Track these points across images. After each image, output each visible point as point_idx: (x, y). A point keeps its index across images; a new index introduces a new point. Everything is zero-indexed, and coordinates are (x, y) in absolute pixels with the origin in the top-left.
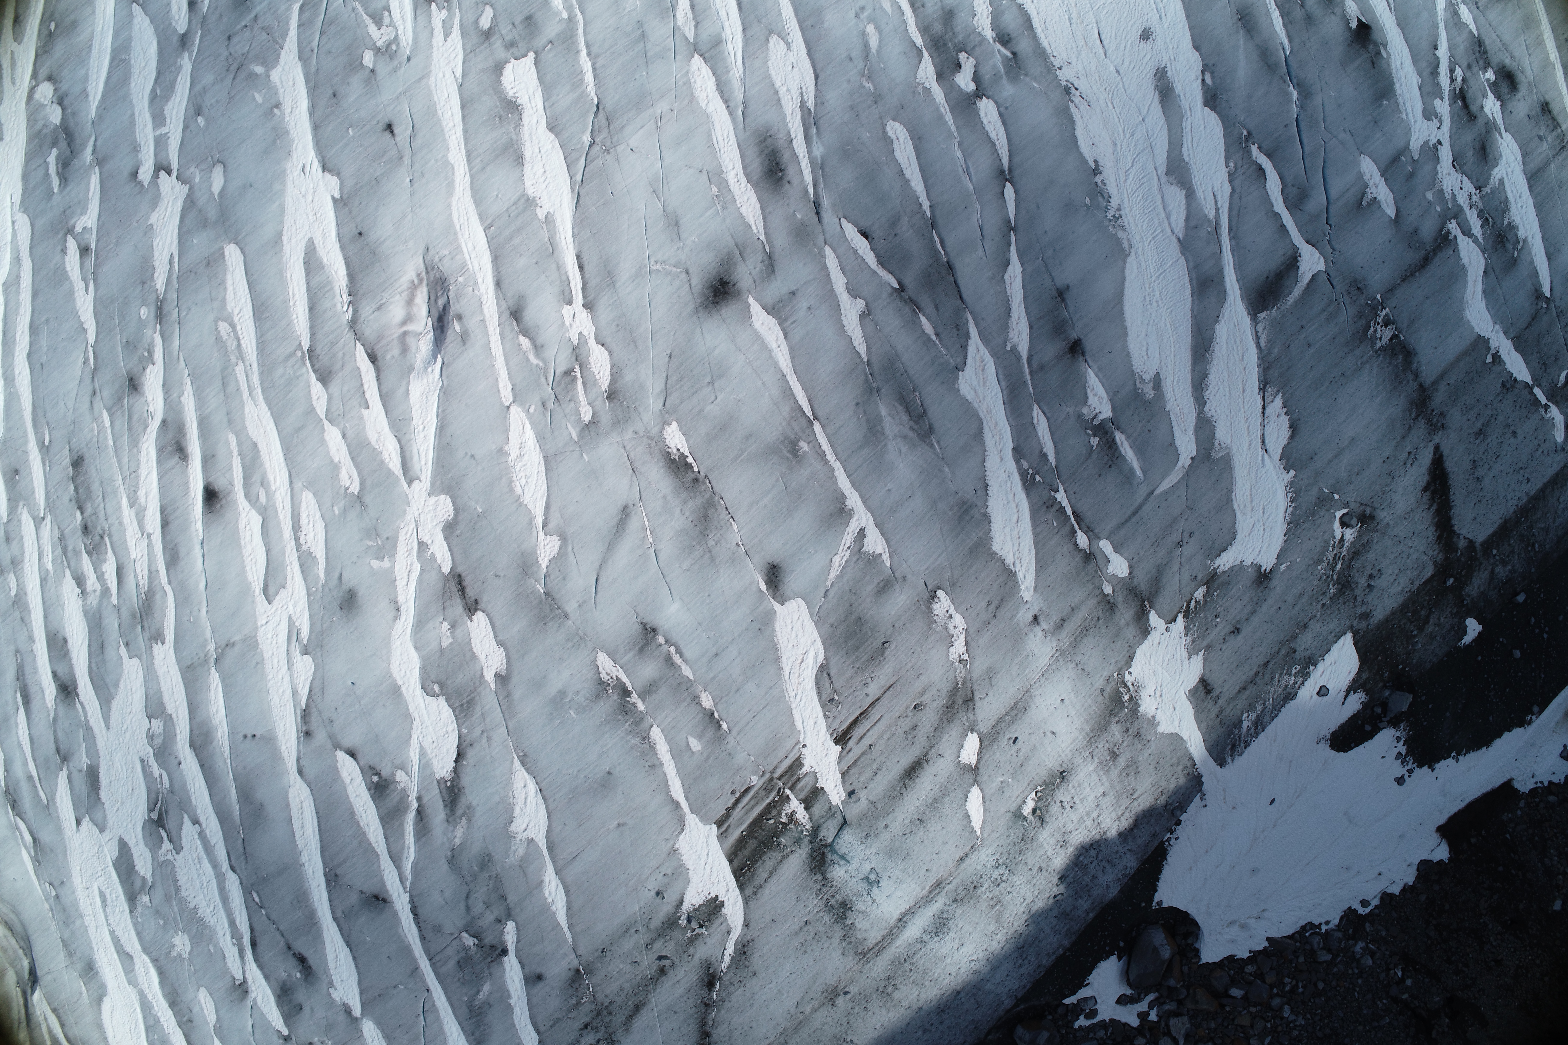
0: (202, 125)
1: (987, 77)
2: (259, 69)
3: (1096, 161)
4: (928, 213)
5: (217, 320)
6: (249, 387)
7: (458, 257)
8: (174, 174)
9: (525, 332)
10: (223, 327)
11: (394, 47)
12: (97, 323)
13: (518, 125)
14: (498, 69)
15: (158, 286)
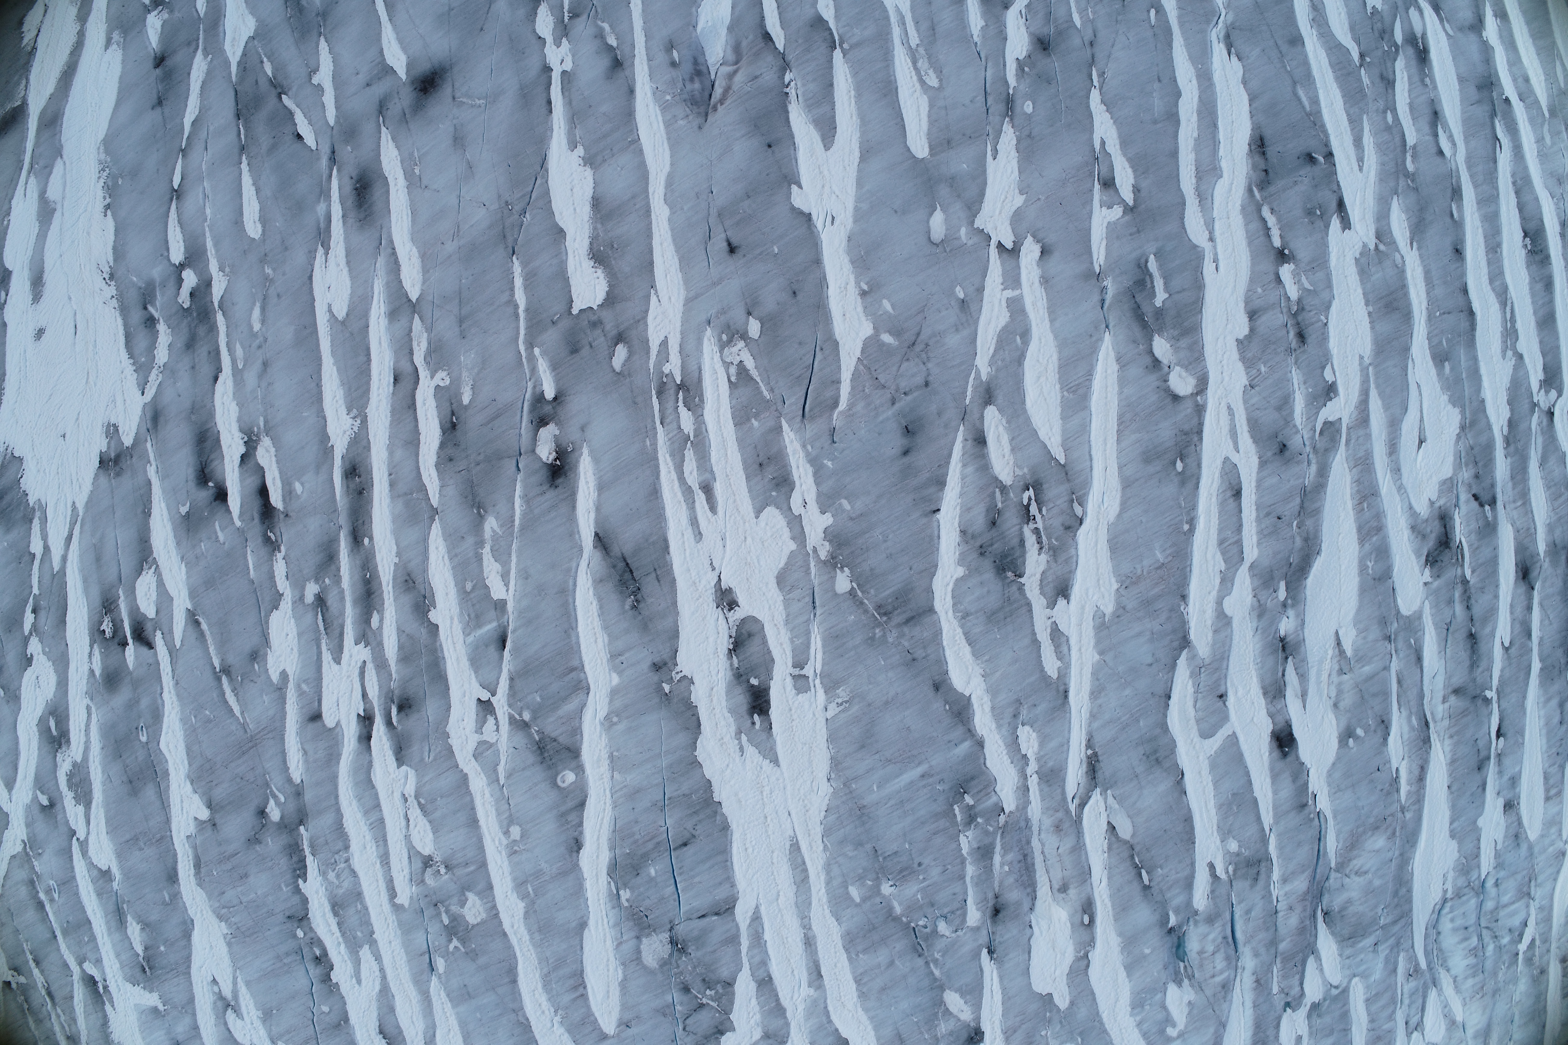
0: (958, 289)
1: (172, 283)
2: (887, 338)
3: (106, 216)
4: (244, 157)
5: (940, 88)
6: (904, 24)
7: (668, 118)
8: (993, 244)
9: (610, 48)
10: (933, 81)
11: (724, 337)
12: (1089, 107)
13: (594, 240)
14: (610, 300)
15: (1012, 130)
